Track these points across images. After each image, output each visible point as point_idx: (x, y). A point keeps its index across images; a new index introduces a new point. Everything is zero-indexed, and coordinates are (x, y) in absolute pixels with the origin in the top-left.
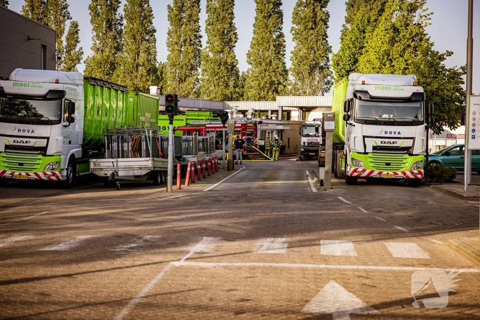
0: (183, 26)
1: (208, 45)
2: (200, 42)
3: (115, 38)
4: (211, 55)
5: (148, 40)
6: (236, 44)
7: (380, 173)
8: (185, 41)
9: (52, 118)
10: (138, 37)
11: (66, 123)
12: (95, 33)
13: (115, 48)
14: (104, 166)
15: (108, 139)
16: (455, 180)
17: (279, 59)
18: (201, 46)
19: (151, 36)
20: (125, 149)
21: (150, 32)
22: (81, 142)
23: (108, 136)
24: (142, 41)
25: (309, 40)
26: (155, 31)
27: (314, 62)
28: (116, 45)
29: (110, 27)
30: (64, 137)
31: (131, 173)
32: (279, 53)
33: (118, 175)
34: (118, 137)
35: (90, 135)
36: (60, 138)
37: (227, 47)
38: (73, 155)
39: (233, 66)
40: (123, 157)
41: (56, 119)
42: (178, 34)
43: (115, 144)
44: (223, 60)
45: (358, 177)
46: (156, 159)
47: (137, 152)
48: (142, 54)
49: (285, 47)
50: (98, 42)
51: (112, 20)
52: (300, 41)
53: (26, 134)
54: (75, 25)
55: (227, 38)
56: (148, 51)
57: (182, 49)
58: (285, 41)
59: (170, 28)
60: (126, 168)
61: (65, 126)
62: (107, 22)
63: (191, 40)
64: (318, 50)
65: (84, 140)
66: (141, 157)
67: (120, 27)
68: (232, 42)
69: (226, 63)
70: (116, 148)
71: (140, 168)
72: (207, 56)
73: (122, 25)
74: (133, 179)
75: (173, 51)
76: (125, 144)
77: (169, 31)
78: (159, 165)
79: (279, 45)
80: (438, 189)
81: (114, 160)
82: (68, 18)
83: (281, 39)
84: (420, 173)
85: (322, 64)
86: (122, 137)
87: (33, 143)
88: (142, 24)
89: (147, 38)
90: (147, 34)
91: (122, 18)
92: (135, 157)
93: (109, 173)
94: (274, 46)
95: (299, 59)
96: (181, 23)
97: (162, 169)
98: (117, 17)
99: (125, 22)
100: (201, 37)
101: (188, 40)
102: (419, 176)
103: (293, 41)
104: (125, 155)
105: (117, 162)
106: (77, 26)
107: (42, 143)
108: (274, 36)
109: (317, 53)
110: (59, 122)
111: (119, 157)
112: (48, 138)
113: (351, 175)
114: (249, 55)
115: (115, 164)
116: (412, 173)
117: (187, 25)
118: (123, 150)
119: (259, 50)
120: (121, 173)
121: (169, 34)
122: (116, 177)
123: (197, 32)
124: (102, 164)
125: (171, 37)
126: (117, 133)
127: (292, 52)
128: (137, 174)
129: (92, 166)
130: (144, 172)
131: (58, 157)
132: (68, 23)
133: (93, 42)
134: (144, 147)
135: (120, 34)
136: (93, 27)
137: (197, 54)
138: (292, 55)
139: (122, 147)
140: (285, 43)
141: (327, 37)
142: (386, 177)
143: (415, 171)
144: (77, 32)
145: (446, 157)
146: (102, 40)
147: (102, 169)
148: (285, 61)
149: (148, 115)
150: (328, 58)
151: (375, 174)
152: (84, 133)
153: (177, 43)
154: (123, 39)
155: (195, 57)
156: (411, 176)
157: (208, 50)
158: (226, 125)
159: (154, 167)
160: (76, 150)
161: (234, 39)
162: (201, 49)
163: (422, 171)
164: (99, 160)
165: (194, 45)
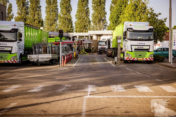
0: (52, 5)
1: (61, 12)
2: (58, 11)
3: (26, 10)
4: (62, 16)
5: (38, 10)
6: (71, 12)
7: (137, 59)
8: (52, 10)
9: (13, 39)
10: (35, 9)
11: (19, 41)
12: (18, 8)
13: (26, 13)
14: (33, 57)
15: (34, 47)
16: (164, 61)
17: (87, 17)
18: (58, 12)
19: (39, 9)
20: (41, 51)
21: (39, 7)
22: (23, 48)
23: (34, 46)
24: (36, 11)
25: (98, 10)
26: (41, 7)
27: (100, 18)
28: (26, 12)
29: (24, 5)
30: (18, 47)
31: (43, 60)
32: (87, 15)
33: (39, 61)
34: (38, 47)
35: (26, 46)
36: (17, 47)
37: (68, 13)
38: (21, 54)
39: (70, 20)
40: (40, 54)
41: (15, 40)
42: (50, 8)
43: (37, 49)
44: (67, 18)
45: (129, 60)
46: (53, 55)
47: (45, 52)
48: (36, 16)
49: (89, 13)
50: (19, 11)
51: (25, 3)
52: (95, 10)
53: (3, 45)
54: (10, 5)
55: (68, 9)
56: (38, 14)
57: (51, 14)
58: (89, 10)
59: (47, 6)
60: (41, 58)
61: (18, 42)
62: (23, 4)
63: (54, 10)
64: (102, 14)
65: (25, 47)
66: (47, 54)
67: (27, 6)
68: (70, 11)
69: (68, 19)
70: (37, 51)
71: (47, 58)
72: (61, 16)
73: (28, 4)
74: (44, 62)
75: (48, 14)
76: (41, 49)
77: (46, 7)
78: (54, 57)
79: (87, 12)
80: (160, 64)
81: (37, 55)
82: (8, 2)
83: (88, 10)
84: (152, 58)
85: (103, 19)
86: (40, 46)
87: (6, 49)
88: (36, 4)
89: (38, 9)
90: (38, 8)
91: (28, 2)
92: (45, 54)
93: (35, 60)
94: (86, 12)
95: (95, 17)
96: (51, 4)
97: (55, 58)
98: (26, 2)
99: (29, 3)
100: (58, 9)
101: (53, 10)
102: (152, 60)
103: (93, 10)
104: (41, 53)
105: (38, 56)
106: (11, 5)
107: (10, 49)
108: (85, 9)
109: (101, 15)
110: (16, 41)
111: (38, 54)
112: (12, 47)
113: (126, 59)
114: (76, 16)
115: (38, 57)
116: (149, 58)
117: (53, 4)
118: (40, 51)
119: (80, 14)
120: (40, 60)
121: (46, 8)
122: (38, 62)
123: (57, 7)
124: (32, 57)
125: (47, 9)
126: (37, 45)
127: (92, 14)
128: (46, 60)
129: (28, 57)
130: (48, 60)
131: (16, 54)
132: (8, 4)
133: (17, 11)
134: (48, 50)
135: (28, 8)
136: (17, 5)
137: (57, 15)
138: (92, 15)
139: (40, 50)
140: (89, 11)
141: (105, 9)
142: (139, 60)
143: (150, 58)
144: (11, 7)
145: (156, 52)
146: (21, 10)
147: (32, 59)
148: (89, 18)
149: (45, 38)
150: (105, 16)
151: (136, 59)
152: (25, 45)
153: (49, 11)
154: (29, 10)
155: (56, 16)
156: (149, 60)
157: (61, 14)
158: (74, 41)
159: (52, 58)
160: (22, 52)
161: (70, 10)
162: (58, 13)
163: (153, 58)
164: (31, 55)
165: (55, 12)
